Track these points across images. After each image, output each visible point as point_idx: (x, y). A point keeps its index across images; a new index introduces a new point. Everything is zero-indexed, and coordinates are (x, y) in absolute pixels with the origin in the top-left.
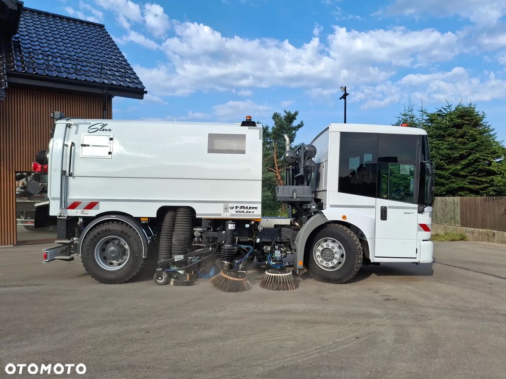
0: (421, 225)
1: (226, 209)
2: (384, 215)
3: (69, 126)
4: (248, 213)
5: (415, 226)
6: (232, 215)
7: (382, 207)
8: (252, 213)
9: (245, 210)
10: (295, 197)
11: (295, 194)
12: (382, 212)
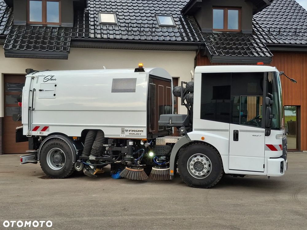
0: (268, 145)
1: (123, 131)
2: (236, 137)
3: (33, 78)
4: (137, 135)
5: (263, 146)
6: (126, 136)
7: (234, 131)
8: (139, 135)
9: (135, 133)
10: (170, 123)
11: (170, 120)
12: (234, 134)
